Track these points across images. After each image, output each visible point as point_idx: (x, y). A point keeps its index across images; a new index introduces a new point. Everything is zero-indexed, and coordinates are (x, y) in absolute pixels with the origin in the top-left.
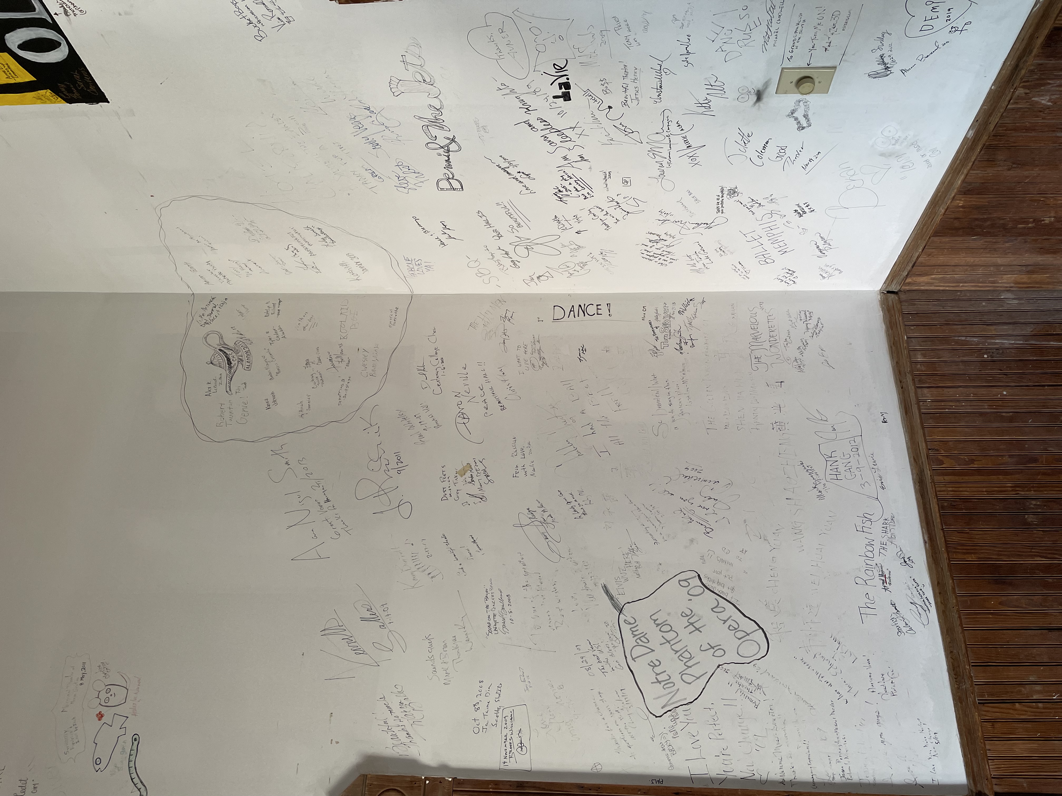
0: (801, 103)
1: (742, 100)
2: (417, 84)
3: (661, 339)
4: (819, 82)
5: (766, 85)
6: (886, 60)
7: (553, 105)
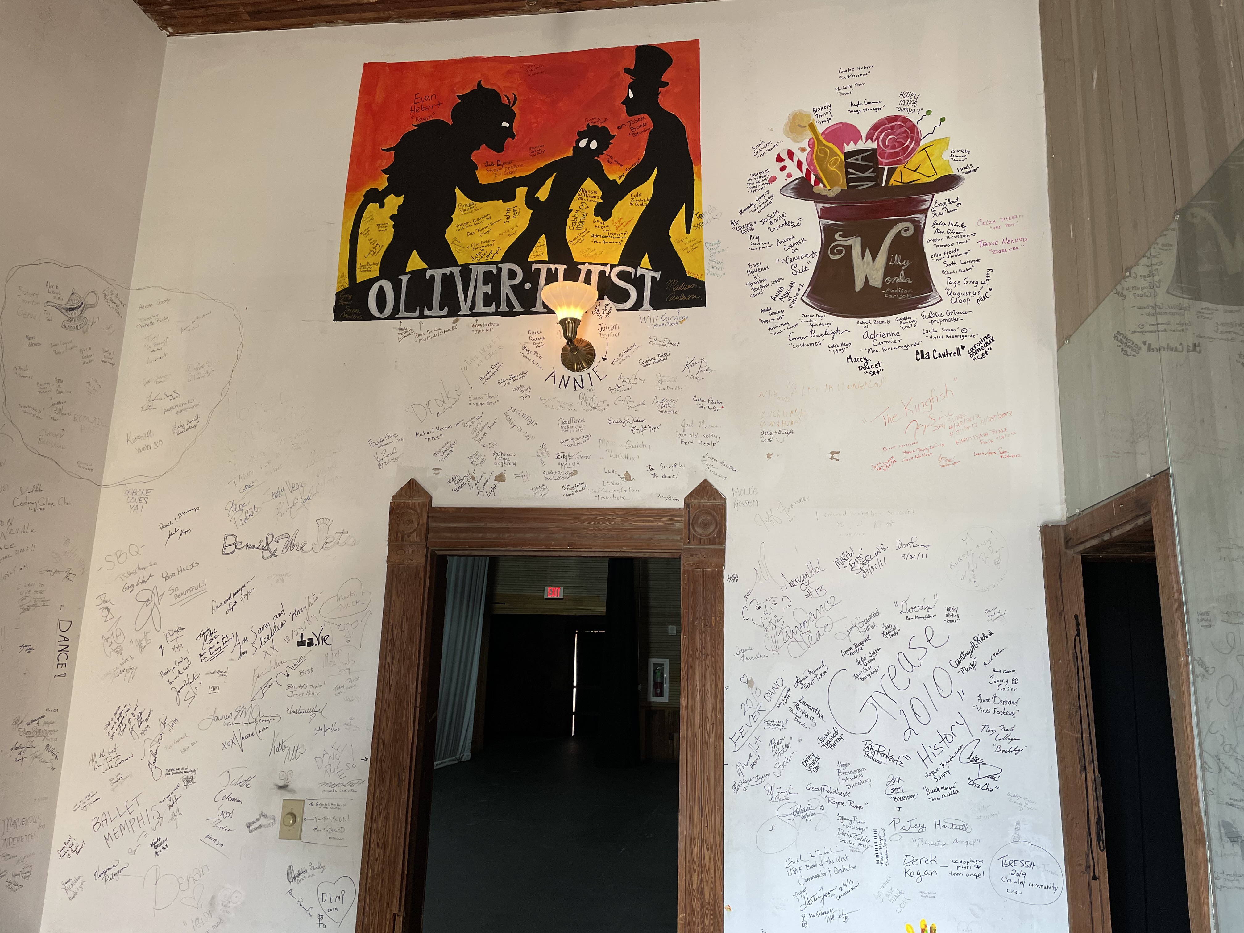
0: (273, 821)
1: (281, 774)
2: (325, 537)
3: (28, 728)
4: (289, 830)
5: (292, 791)
6: (302, 876)
7: (295, 634)
